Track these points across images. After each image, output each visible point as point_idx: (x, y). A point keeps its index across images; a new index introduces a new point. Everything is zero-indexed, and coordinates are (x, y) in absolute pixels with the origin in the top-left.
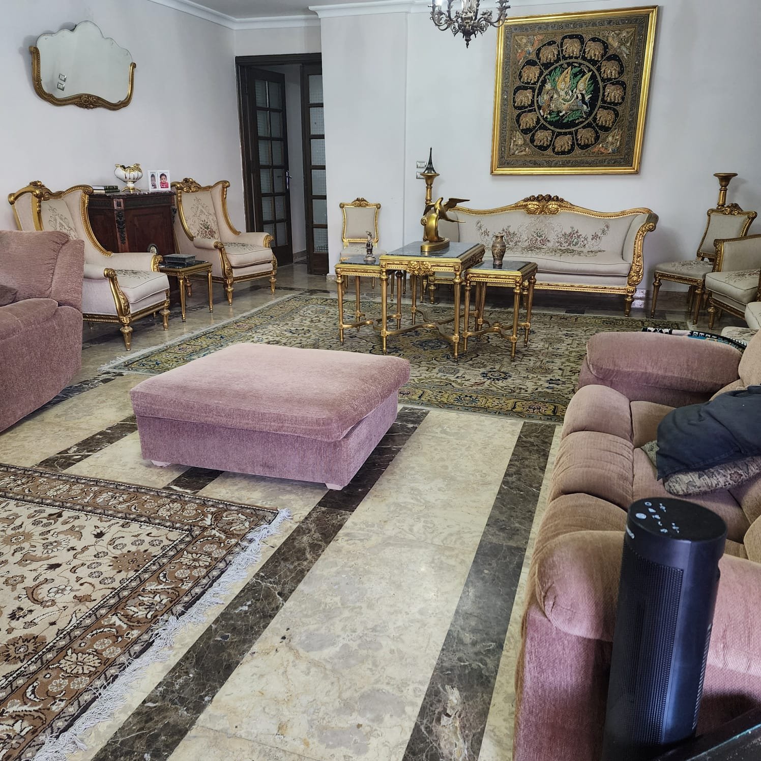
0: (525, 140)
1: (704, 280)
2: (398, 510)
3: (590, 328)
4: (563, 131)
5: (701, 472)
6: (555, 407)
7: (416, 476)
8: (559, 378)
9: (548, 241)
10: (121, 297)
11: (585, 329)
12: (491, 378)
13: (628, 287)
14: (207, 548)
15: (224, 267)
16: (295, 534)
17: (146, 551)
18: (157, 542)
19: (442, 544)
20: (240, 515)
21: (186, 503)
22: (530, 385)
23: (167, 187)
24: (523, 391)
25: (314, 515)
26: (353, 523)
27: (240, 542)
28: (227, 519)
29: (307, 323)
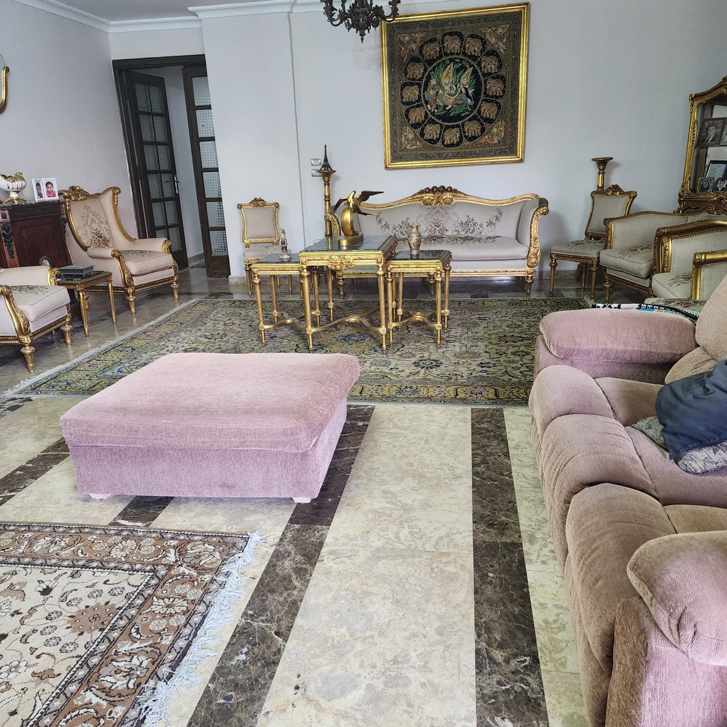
0: (415, 135)
1: (598, 258)
2: (376, 517)
3: (499, 310)
4: (451, 124)
5: (714, 447)
6: (495, 390)
7: (384, 477)
8: (487, 361)
9: (447, 230)
10: (18, 314)
11: (495, 312)
12: (424, 367)
13: (528, 269)
14: (179, 589)
15: (124, 276)
16: (274, 560)
17: (107, 603)
18: (119, 590)
19: (436, 550)
20: (206, 545)
21: (140, 538)
22: (463, 371)
23: (54, 196)
24: (459, 377)
25: (289, 535)
26: (334, 538)
27: (215, 578)
28: (193, 551)
29: (221, 326)
